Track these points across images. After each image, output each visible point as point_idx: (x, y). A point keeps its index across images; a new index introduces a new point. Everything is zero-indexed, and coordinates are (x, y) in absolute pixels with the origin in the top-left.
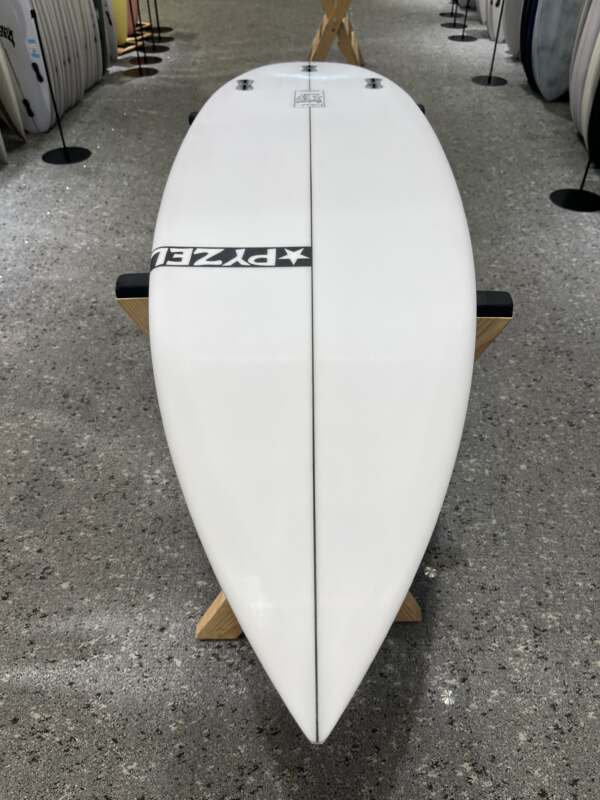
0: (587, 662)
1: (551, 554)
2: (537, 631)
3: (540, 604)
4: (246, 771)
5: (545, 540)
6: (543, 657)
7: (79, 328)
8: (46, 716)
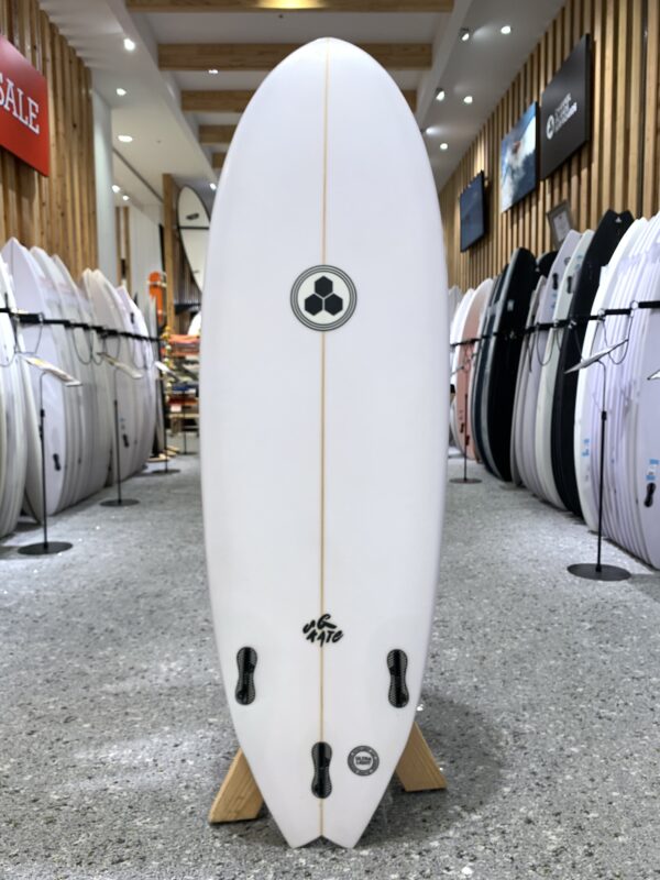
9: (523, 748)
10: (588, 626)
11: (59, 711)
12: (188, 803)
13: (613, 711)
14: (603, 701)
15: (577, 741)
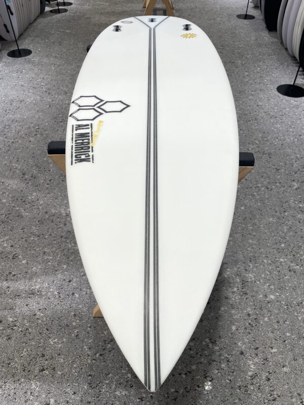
0: (266, 296)
1: (253, 248)
2: (244, 282)
3: (246, 270)
4: (107, 342)
5: (250, 241)
6: (245, 293)
7: (30, 141)
8: (15, 319)
9: (246, 294)
10: (296, 185)
11: (9, 249)
12: (75, 328)
13: (298, 265)
14: (294, 256)
15: (275, 290)
